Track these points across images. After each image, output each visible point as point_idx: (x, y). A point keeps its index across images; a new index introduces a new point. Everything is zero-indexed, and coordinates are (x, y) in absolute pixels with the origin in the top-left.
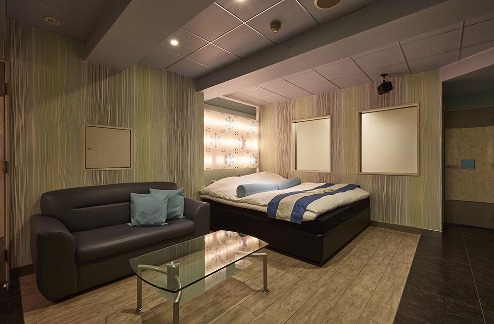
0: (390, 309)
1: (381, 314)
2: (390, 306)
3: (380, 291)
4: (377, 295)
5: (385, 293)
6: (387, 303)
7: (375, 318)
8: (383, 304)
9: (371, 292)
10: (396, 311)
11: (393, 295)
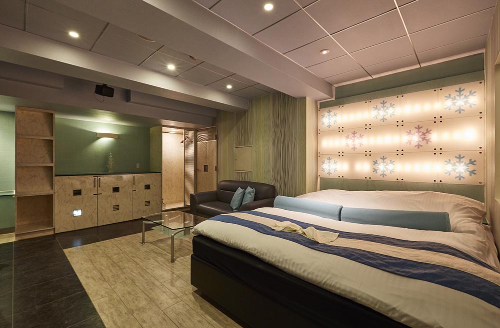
0: (105, 312)
1: (106, 303)
2: (107, 313)
3: (129, 318)
4: (126, 313)
5: (123, 320)
6: (112, 313)
7: (107, 299)
8: (113, 310)
9: (133, 311)
10: (100, 314)
11: (115, 324)
